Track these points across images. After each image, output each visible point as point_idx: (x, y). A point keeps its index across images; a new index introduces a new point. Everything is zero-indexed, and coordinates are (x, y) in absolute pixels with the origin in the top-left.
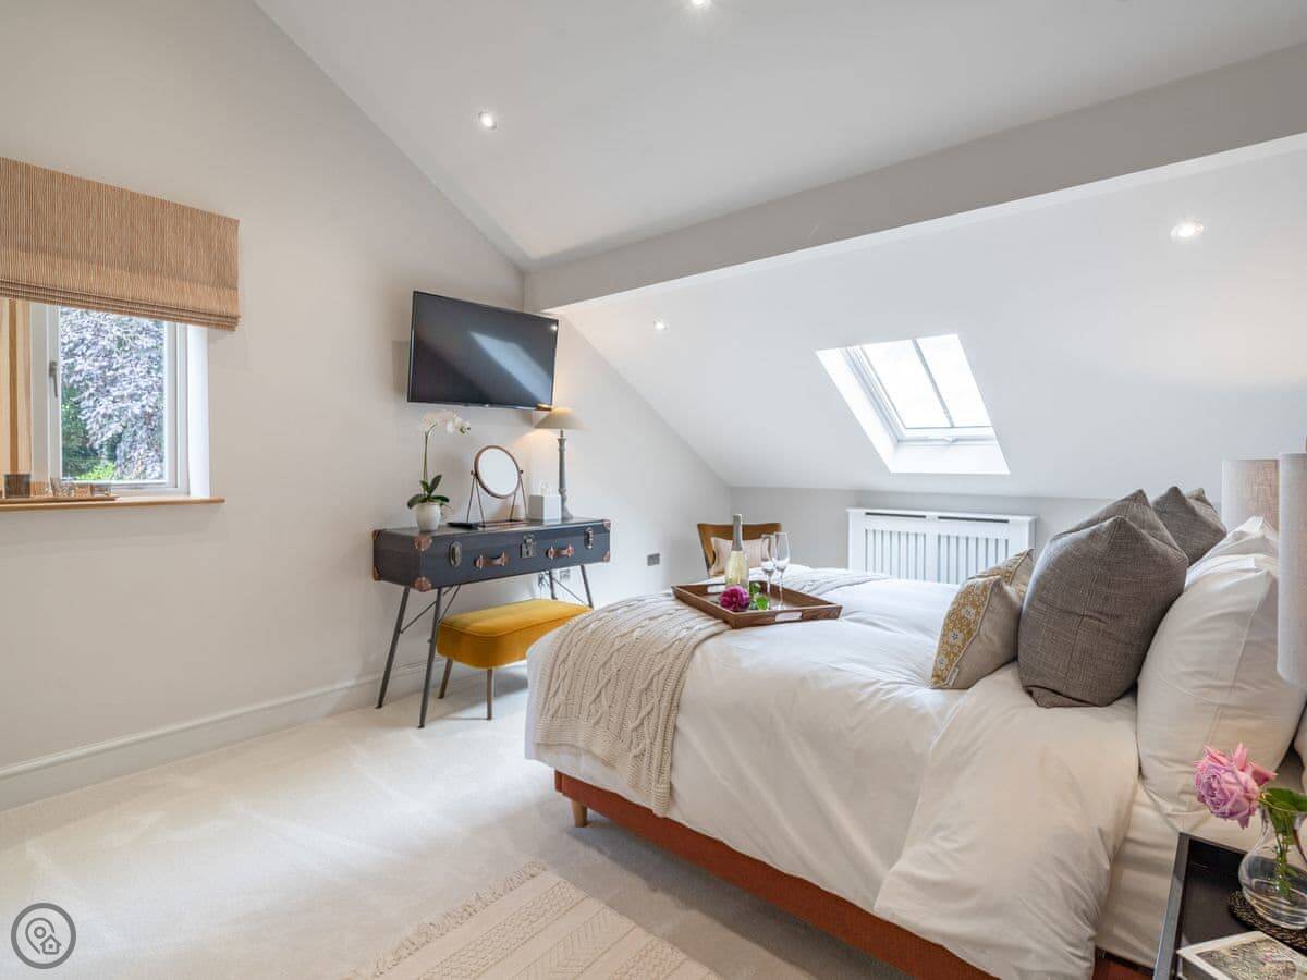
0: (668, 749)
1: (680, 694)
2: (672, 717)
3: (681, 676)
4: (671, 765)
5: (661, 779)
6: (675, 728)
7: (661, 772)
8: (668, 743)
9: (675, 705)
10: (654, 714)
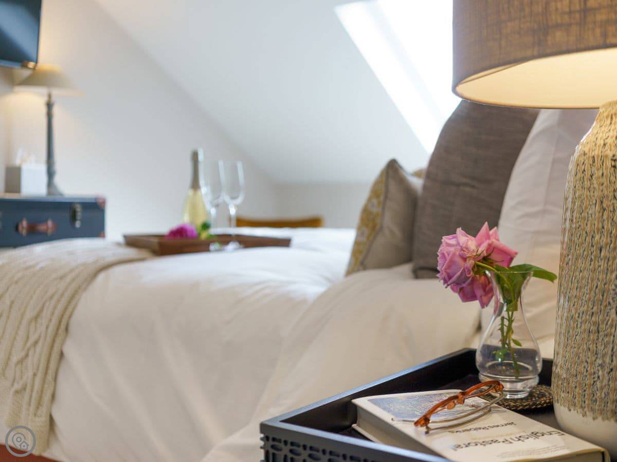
0: (50, 377)
1: (70, 317)
2: (58, 341)
3: (72, 297)
4: (53, 396)
5: (39, 412)
6: (62, 355)
7: (39, 404)
8: (51, 372)
9: (63, 328)
10: (40, 343)
